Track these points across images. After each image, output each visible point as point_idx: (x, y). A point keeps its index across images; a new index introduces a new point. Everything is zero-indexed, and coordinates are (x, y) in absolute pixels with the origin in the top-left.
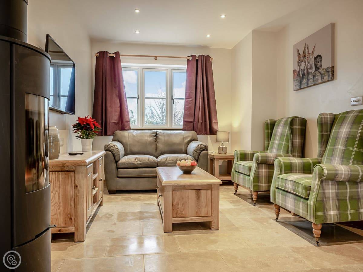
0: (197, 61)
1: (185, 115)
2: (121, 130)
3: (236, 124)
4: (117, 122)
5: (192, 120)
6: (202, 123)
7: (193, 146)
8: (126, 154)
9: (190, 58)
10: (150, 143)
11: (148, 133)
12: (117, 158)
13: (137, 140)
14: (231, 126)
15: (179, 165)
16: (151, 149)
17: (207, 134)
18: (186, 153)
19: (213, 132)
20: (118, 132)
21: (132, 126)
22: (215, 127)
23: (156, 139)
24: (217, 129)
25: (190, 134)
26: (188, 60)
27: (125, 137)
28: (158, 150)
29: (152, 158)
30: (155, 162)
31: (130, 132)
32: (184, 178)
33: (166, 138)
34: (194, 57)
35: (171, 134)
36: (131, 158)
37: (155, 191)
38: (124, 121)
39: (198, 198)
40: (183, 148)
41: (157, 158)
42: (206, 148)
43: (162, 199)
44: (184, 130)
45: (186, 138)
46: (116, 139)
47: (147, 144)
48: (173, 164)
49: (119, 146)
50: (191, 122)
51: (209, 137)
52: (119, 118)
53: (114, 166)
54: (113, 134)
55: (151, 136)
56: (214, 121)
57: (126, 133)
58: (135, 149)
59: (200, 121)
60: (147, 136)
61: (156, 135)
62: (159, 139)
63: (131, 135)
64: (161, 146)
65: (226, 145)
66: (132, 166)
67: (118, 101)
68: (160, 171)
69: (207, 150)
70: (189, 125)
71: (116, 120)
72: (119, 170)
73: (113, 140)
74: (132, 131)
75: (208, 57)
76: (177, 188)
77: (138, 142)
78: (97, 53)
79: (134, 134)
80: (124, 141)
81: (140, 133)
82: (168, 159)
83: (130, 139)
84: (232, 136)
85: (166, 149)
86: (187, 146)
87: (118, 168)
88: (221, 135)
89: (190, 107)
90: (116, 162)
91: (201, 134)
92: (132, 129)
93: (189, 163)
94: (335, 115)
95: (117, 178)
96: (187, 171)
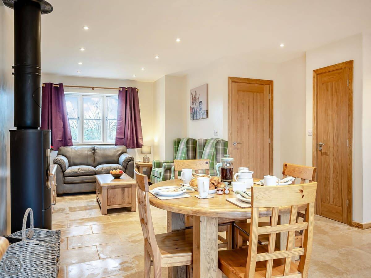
0: (126, 91)
1: (118, 133)
2: (65, 146)
3: (156, 141)
4: (60, 139)
5: (123, 137)
6: (130, 139)
7: (123, 158)
8: (70, 166)
9: (121, 89)
10: (90, 156)
11: (87, 148)
12: (64, 169)
13: (78, 154)
14: (153, 141)
15: (111, 173)
16: (90, 161)
17: (134, 148)
18: (118, 163)
19: (139, 146)
20: (62, 148)
21: (74, 142)
22: (140, 142)
23: (94, 153)
24: (142, 144)
25: (121, 148)
26: (119, 90)
27: (68, 152)
28: (96, 161)
29: (91, 168)
30: (94, 171)
31: (73, 148)
33: (102, 152)
34: (123, 88)
35: (106, 149)
36: (75, 169)
37: (94, 193)
38: (67, 138)
39: (123, 192)
40: (116, 159)
41: (95, 167)
42: (132, 159)
43: (99, 196)
44: (116, 145)
45: (118, 151)
46: (61, 153)
47: (87, 157)
48: (107, 172)
49: (64, 159)
50: (122, 139)
51: (136, 149)
52: (63, 136)
53: (61, 175)
54: (58, 149)
55: (91, 151)
56: (139, 138)
57: (68, 149)
58: (77, 161)
59: (129, 138)
60: (86, 150)
61: (94, 149)
62: (96, 152)
63: (74, 150)
64: (97, 158)
65: (148, 156)
66: (76, 174)
67: (62, 122)
68: (98, 177)
69: (133, 161)
70: (120, 141)
71: (60, 138)
72: (66, 178)
73: (59, 154)
74: (73, 147)
75: (135, 89)
76: (110, 188)
77: (79, 155)
78: (43, 84)
79: (76, 149)
80: (68, 155)
81: (81, 148)
82: (103, 169)
83: (72, 154)
84: (153, 148)
85: (102, 160)
86: (118, 158)
87: (64, 177)
88: (145, 149)
89: (121, 127)
90: (63, 172)
91: (130, 148)
92: (74, 145)
93: (118, 172)
94: (206, 140)
95: (64, 184)
96: (117, 177)
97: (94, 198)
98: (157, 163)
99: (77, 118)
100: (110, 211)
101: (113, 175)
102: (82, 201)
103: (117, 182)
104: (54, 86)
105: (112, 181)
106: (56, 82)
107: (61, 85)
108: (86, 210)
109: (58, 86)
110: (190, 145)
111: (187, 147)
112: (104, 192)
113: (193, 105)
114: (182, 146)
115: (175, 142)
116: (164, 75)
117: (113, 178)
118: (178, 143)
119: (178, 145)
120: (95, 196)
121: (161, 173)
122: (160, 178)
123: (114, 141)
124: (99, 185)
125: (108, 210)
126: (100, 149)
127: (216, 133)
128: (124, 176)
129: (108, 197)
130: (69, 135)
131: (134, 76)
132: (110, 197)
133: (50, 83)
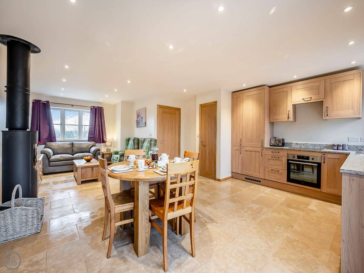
0: (96, 109)
1: (89, 134)
2: (50, 142)
3: (115, 139)
4: (47, 137)
6: (98, 138)
7: (93, 149)
8: (54, 155)
9: (92, 107)
10: (69, 148)
11: (67, 143)
12: (49, 157)
13: (60, 147)
14: (113, 139)
15: (84, 159)
16: (70, 151)
17: (101, 143)
18: (90, 153)
19: (104, 142)
20: (48, 143)
21: (57, 139)
22: (105, 139)
23: (72, 146)
24: (106, 141)
25: (92, 143)
26: (91, 108)
27: (53, 145)
28: (73, 151)
29: (70, 156)
30: (72, 157)
31: (57, 143)
32: (87, 164)
33: (78, 146)
34: (94, 107)
35: (81, 144)
36: (58, 156)
37: (72, 171)
38: (52, 137)
39: (93, 170)
40: (88, 150)
41: (73, 155)
42: (99, 150)
43: (76, 173)
44: (88, 141)
45: (90, 145)
46: (47, 146)
47: (67, 149)
48: (82, 158)
49: (50, 151)
50: (93, 137)
51: (102, 144)
52: (48, 135)
53: (47, 161)
54: (45, 144)
55: (69, 145)
56: (104, 137)
57: (53, 144)
58: (60, 152)
59: (97, 137)
60: (67, 145)
61: (73, 144)
62: (74, 146)
63: (57, 144)
64: (75, 149)
65: (110, 148)
66: (58, 160)
67: (48, 126)
68: (75, 161)
69: (100, 151)
70: (91, 138)
73: (45, 147)
74: (57, 142)
75: (101, 108)
76: (83, 168)
77: (61, 148)
78: (33, 100)
79: (59, 144)
80: (52, 148)
81: (62, 143)
82: (79, 156)
83: (56, 147)
84: (113, 143)
85: (78, 151)
86: (89, 149)
87: (49, 162)
88: (108, 144)
89: (92, 130)
90: (49, 159)
91: (98, 143)
92: (58, 141)
93: (89, 157)
94: (145, 139)
95: (49, 167)
96: (88, 161)
97: (71, 175)
98: (115, 152)
99: (60, 124)
100: (83, 182)
101: (86, 160)
102: (63, 177)
103: (89, 164)
104: (42, 102)
105: (85, 163)
106: (44, 99)
107: (48, 102)
108: (65, 182)
109: (46, 102)
110: (136, 142)
111: (134, 143)
112: (79, 170)
113: (138, 119)
114: (131, 142)
115: (127, 140)
116: (120, 101)
117: (86, 162)
118: (128, 140)
119: (129, 142)
120: (73, 173)
121: (117, 158)
122: (117, 161)
123: (87, 139)
124: (76, 166)
125: (82, 181)
126: (77, 144)
127: (151, 135)
128: (93, 160)
129: (82, 173)
130: (54, 135)
131: (101, 100)
132: (83, 174)
133: (39, 100)
